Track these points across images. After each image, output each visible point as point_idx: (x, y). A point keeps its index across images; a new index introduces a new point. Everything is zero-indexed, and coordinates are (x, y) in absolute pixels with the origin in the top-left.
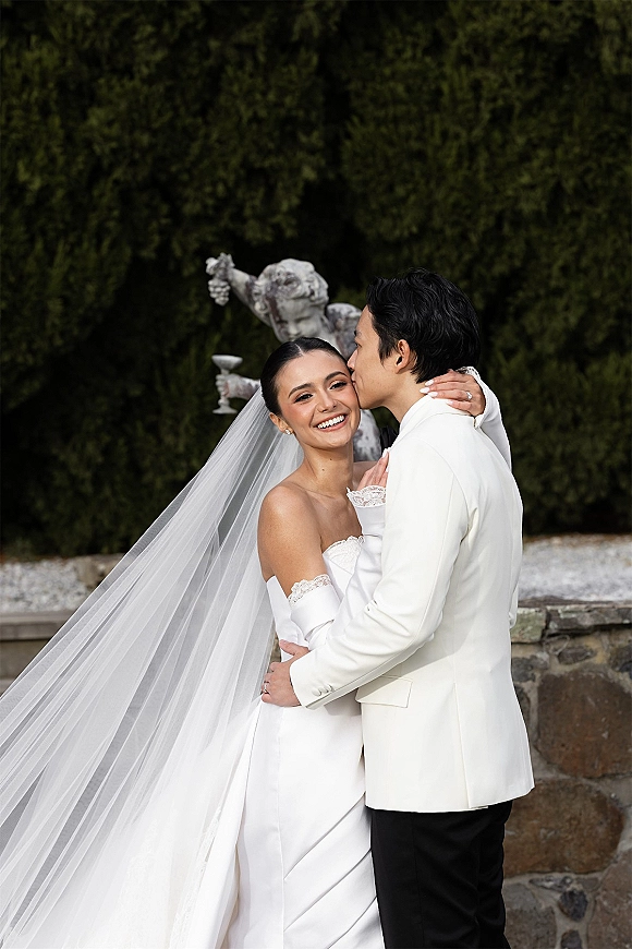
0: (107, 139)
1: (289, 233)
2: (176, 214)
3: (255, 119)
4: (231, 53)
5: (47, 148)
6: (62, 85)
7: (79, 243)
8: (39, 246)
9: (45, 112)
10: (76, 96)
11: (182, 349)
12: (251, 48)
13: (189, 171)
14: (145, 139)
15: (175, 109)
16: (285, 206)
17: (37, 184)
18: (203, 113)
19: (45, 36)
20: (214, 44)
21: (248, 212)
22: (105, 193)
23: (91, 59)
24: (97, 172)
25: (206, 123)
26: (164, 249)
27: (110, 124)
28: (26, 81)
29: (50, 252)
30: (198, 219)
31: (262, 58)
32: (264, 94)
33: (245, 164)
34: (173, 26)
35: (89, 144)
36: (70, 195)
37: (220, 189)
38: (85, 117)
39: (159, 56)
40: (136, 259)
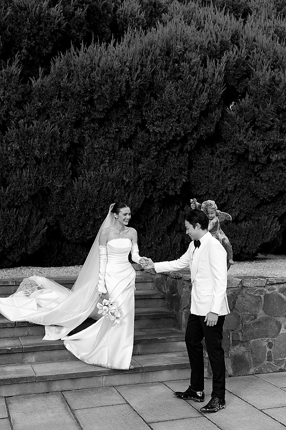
0: (143, 171)
1: (178, 193)
2: (155, 188)
3: (174, 168)
4: (170, 153)
5: (130, 173)
6: (134, 159)
7: (135, 193)
8: (127, 194)
9: (130, 165)
10: (138, 161)
11: (152, 217)
12: (174, 153)
13: (159, 179)
14: (151, 171)
15: (157, 165)
16: (178, 187)
17: (127, 180)
18: (163, 166)
19: (131, 148)
20: (167, 151)
21: (170, 188)
22: (141, 183)
23: (141, 153)
24: (140, 178)
25: (163, 168)
26: (151, 196)
27: (144, 168)
28: (127, 157)
29: (129, 196)
30: (159, 190)
31: (177, 155)
32: (176, 162)
33: (171, 178)
34: (159, 147)
35: (139, 172)
36: (134, 183)
37: (165, 183)
38: (138, 166)
39: (156, 153)
40: (146, 198)
